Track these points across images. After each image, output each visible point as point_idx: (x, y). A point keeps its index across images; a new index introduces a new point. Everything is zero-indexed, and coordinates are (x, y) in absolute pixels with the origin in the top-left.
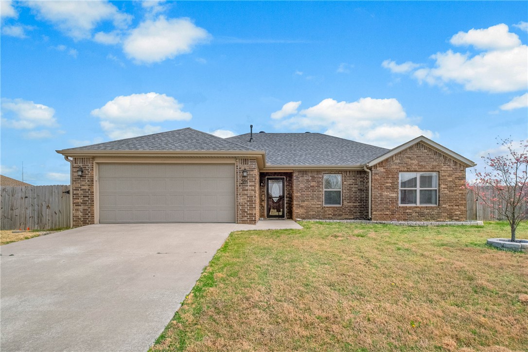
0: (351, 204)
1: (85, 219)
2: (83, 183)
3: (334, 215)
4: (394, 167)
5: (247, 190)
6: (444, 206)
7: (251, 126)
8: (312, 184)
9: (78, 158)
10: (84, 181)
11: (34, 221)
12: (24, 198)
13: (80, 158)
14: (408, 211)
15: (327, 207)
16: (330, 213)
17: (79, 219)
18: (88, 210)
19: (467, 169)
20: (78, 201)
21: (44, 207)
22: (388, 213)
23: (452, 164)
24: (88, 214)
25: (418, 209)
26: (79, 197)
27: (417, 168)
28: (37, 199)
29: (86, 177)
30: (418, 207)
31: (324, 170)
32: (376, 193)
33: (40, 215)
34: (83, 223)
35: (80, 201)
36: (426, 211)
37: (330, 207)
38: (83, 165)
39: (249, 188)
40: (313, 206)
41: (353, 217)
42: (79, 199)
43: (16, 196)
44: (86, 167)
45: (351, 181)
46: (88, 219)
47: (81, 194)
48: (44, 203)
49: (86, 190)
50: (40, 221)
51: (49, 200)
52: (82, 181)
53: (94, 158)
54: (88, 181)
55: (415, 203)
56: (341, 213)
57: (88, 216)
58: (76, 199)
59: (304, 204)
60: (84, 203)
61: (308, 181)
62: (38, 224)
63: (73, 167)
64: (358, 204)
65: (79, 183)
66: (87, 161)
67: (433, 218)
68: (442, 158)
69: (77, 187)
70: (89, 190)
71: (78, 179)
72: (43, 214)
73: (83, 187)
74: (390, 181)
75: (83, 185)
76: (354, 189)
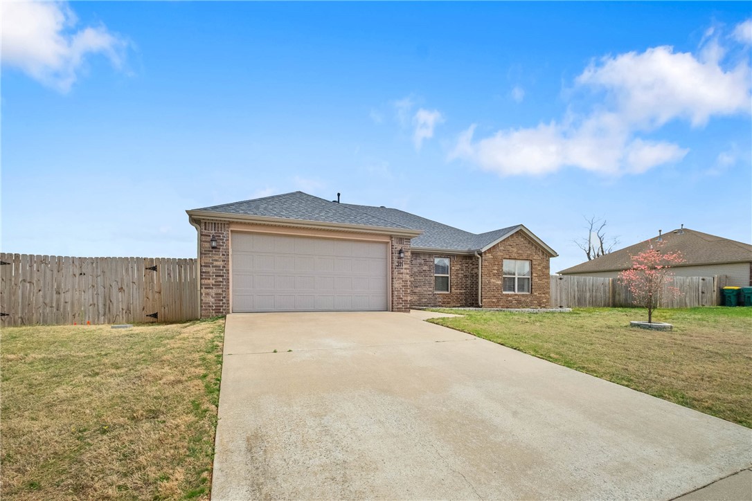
0: (458, 291)
1: (218, 306)
2: (216, 257)
3: (444, 303)
4: (499, 253)
5: (402, 273)
6: (535, 294)
7: (339, 195)
8: (424, 269)
9: (209, 223)
10: (217, 254)
11: (98, 311)
12: (77, 276)
13: (212, 223)
14: (509, 298)
15: (438, 294)
16: (440, 300)
17: (210, 306)
18: (222, 294)
19: (551, 259)
20: (209, 281)
21: (115, 291)
22: (494, 300)
23: (540, 253)
24: (222, 300)
25: (517, 297)
26: (210, 276)
27: (516, 256)
28: (102, 277)
29: (220, 249)
30: (516, 295)
31: (436, 254)
32: (485, 280)
33: (108, 302)
34: (215, 312)
35: (212, 281)
36: (523, 299)
37: (440, 294)
38: (215, 233)
39: (403, 271)
40: (425, 293)
41: (459, 305)
42: (209, 279)
43: (63, 271)
44: (220, 236)
45: (458, 267)
46: (222, 306)
47: (213, 273)
48: (114, 284)
49: (220, 267)
50: (107, 310)
51: (122, 280)
52: (215, 254)
53: (230, 223)
54: (223, 255)
55: (514, 290)
56: (449, 300)
57: (223, 303)
58: (206, 279)
59: (417, 290)
60: (217, 285)
61: (420, 264)
62: (104, 315)
63: (201, 235)
64: (464, 291)
65: (210, 257)
66: (221, 228)
67: (527, 306)
68: (533, 248)
69: (208, 263)
70: (224, 267)
71: (209, 251)
72: (114, 301)
73: (216, 263)
74: (496, 268)
75: (216, 261)
76: (460, 275)
